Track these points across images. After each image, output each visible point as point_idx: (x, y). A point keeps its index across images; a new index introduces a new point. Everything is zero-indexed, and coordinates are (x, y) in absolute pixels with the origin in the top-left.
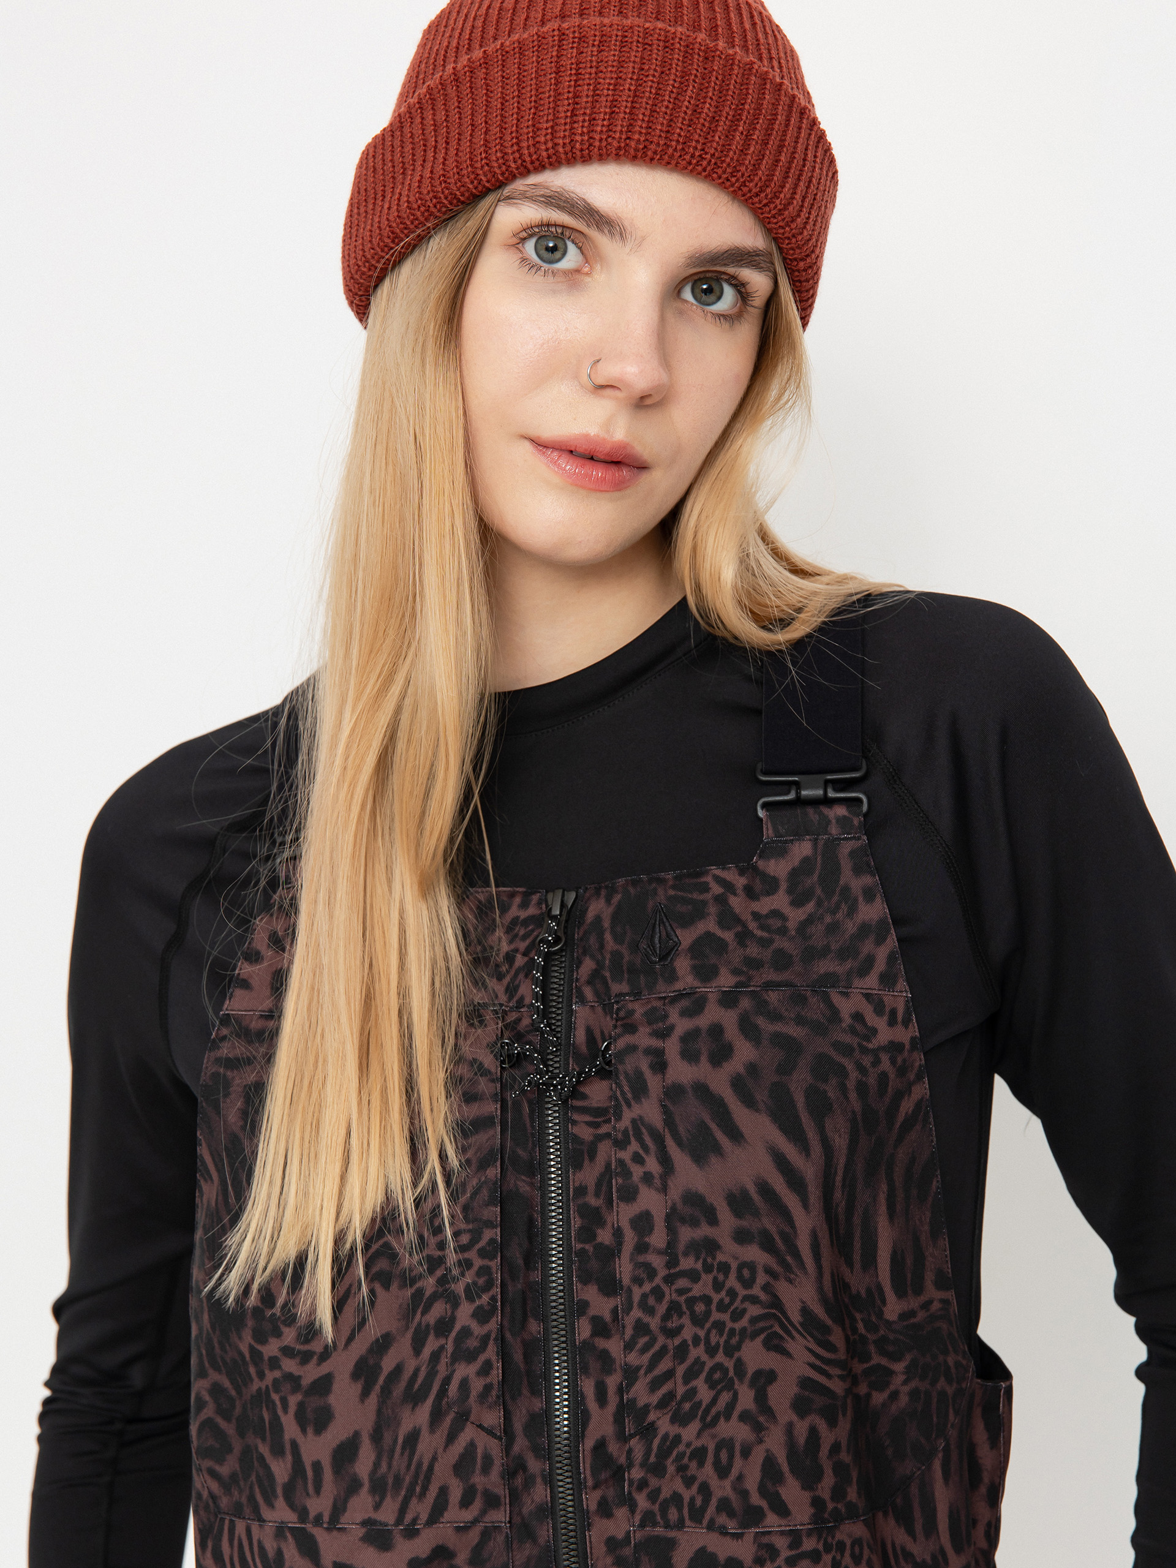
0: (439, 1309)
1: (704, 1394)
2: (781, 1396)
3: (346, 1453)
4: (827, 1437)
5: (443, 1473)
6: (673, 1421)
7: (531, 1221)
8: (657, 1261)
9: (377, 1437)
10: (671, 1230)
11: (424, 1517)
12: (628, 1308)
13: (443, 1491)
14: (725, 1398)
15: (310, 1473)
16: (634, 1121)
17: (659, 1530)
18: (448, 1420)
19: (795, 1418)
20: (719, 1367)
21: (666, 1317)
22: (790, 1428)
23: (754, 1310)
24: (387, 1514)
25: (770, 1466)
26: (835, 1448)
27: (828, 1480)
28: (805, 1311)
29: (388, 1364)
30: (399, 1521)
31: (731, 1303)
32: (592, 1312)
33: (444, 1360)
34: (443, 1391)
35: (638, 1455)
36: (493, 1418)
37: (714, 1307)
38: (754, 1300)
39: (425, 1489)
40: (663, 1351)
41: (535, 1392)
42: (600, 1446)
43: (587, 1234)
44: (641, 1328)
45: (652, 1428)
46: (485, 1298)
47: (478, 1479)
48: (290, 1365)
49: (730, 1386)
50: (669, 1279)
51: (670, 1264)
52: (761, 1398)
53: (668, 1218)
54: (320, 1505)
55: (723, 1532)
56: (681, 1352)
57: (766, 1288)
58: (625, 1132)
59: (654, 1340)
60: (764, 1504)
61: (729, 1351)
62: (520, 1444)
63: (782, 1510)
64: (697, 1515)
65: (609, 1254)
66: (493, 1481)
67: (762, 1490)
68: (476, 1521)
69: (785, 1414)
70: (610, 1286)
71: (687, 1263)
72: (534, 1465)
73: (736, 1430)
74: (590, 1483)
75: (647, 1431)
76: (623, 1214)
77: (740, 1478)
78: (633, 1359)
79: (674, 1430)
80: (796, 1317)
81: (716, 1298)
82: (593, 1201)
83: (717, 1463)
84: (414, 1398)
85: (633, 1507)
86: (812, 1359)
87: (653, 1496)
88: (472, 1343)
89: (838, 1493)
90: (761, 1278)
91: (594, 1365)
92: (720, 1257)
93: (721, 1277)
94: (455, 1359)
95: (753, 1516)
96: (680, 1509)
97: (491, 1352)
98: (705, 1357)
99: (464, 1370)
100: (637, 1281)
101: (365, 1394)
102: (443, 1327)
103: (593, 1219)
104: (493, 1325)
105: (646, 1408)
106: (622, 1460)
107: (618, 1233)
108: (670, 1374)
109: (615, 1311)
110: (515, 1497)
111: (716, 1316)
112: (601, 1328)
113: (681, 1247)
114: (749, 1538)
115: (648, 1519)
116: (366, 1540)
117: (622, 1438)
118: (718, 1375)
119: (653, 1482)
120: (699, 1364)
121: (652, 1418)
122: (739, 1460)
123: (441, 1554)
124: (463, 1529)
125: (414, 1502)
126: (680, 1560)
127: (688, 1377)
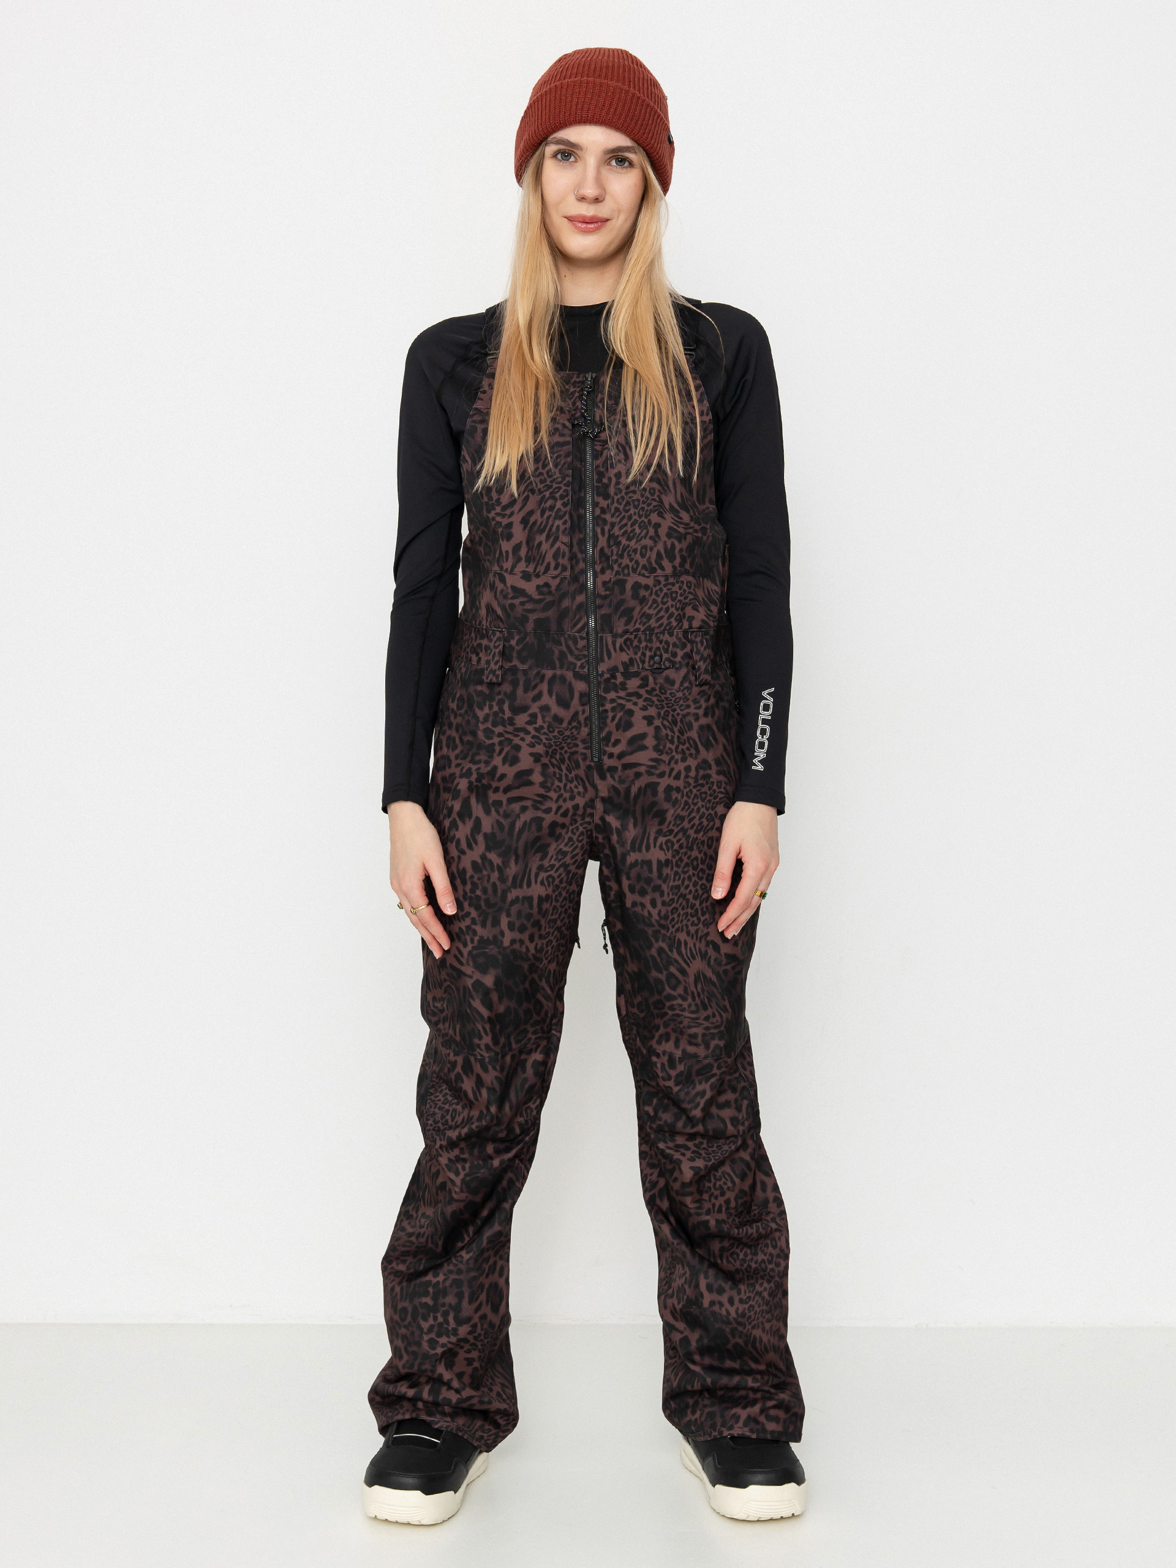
0: (550, 503)
1: (638, 531)
2: (663, 531)
3: (517, 548)
4: (678, 546)
5: (549, 558)
6: (627, 540)
7: (581, 477)
9: (528, 543)
11: (542, 571)
12: (613, 503)
13: (549, 564)
14: (644, 532)
15: (504, 554)
17: (621, 577)
18: (551, 540)
19: (667, 539)
20: (642, 522)
21: (625, 506)
22: (665, 542)
23: (655, 503)
24: (530, 569)
25: (659, 554)
26: (681, 550)
27: (678, 560)
28: (670, 505)
29: (532, 520)
30: (535, 571)
32: (601, 505)
33: (551, 519)
34: (550, 529)
35: (615, 552)
36: (566, 539)
37: (641, 502)
38: (655, 500)
39: (543, 561)
40: (624, 517)
41: (581, 532)
42: (602, 550)
43: (599, 481)
44: (617, 509)
45: (620, 543)
46: (566, 499)
47: (561, 561)
49: (646, 528)
52: (656, 532)
54: (507, 565)
55: (644, 575)
56: (630, 518)
57: (658, 496)
59: (621, 513)
60: (657, 567)
61: (646, 517)
62: (576, 548)
63: (663, 568)
64: (634, 570)
65: (607, 486)
66: (565, 561)
67: (656, 562)
68: (559, 574)
69: (664, 538)
70: (606, 496)
72: (580, 556)
73: (648, 542)
74: (598, 562)
75: (618, 544)
76: (612, 473)
77: (649, 558)
78: (614, 520)
79: (627, 543)
80: (667, 507)
82: (602, 469)
83: (641, 554)
84: (541, 531)
85: (612, 569)
86: (673, 521)
87: (620, 565)
88: (561, 513)
89: (682, 565)
90: (657, 493)
91: (600, 522)
94: (555, 518)
95: (653, 570)
96: (628, 570)
97: (567, 517)
98: (638, 519)
99: (558, 522)
100: (616, 494)
101: (525, 528)
102: (552, 508)
103: (601, 475)
104: (568, 508)
105: (618, 536)
106: (610, 554)
107: (610, 479)
108: (626, 525)
109: (608, 505)
110: (572, 567)
111: (642, 505)
112: (603, 511)
114: (652, 577)
115: (617, 573)
116: (522, 577)
117: (609, 546)
118: (642, 524)
119: (620, 561)
120: (635, 522)
121: (620, 539)
122: (649, 552)
123: (547, 585)
124: (554, 578)
125: (539, 566)
126: (628, 586)
127: (632, 525)
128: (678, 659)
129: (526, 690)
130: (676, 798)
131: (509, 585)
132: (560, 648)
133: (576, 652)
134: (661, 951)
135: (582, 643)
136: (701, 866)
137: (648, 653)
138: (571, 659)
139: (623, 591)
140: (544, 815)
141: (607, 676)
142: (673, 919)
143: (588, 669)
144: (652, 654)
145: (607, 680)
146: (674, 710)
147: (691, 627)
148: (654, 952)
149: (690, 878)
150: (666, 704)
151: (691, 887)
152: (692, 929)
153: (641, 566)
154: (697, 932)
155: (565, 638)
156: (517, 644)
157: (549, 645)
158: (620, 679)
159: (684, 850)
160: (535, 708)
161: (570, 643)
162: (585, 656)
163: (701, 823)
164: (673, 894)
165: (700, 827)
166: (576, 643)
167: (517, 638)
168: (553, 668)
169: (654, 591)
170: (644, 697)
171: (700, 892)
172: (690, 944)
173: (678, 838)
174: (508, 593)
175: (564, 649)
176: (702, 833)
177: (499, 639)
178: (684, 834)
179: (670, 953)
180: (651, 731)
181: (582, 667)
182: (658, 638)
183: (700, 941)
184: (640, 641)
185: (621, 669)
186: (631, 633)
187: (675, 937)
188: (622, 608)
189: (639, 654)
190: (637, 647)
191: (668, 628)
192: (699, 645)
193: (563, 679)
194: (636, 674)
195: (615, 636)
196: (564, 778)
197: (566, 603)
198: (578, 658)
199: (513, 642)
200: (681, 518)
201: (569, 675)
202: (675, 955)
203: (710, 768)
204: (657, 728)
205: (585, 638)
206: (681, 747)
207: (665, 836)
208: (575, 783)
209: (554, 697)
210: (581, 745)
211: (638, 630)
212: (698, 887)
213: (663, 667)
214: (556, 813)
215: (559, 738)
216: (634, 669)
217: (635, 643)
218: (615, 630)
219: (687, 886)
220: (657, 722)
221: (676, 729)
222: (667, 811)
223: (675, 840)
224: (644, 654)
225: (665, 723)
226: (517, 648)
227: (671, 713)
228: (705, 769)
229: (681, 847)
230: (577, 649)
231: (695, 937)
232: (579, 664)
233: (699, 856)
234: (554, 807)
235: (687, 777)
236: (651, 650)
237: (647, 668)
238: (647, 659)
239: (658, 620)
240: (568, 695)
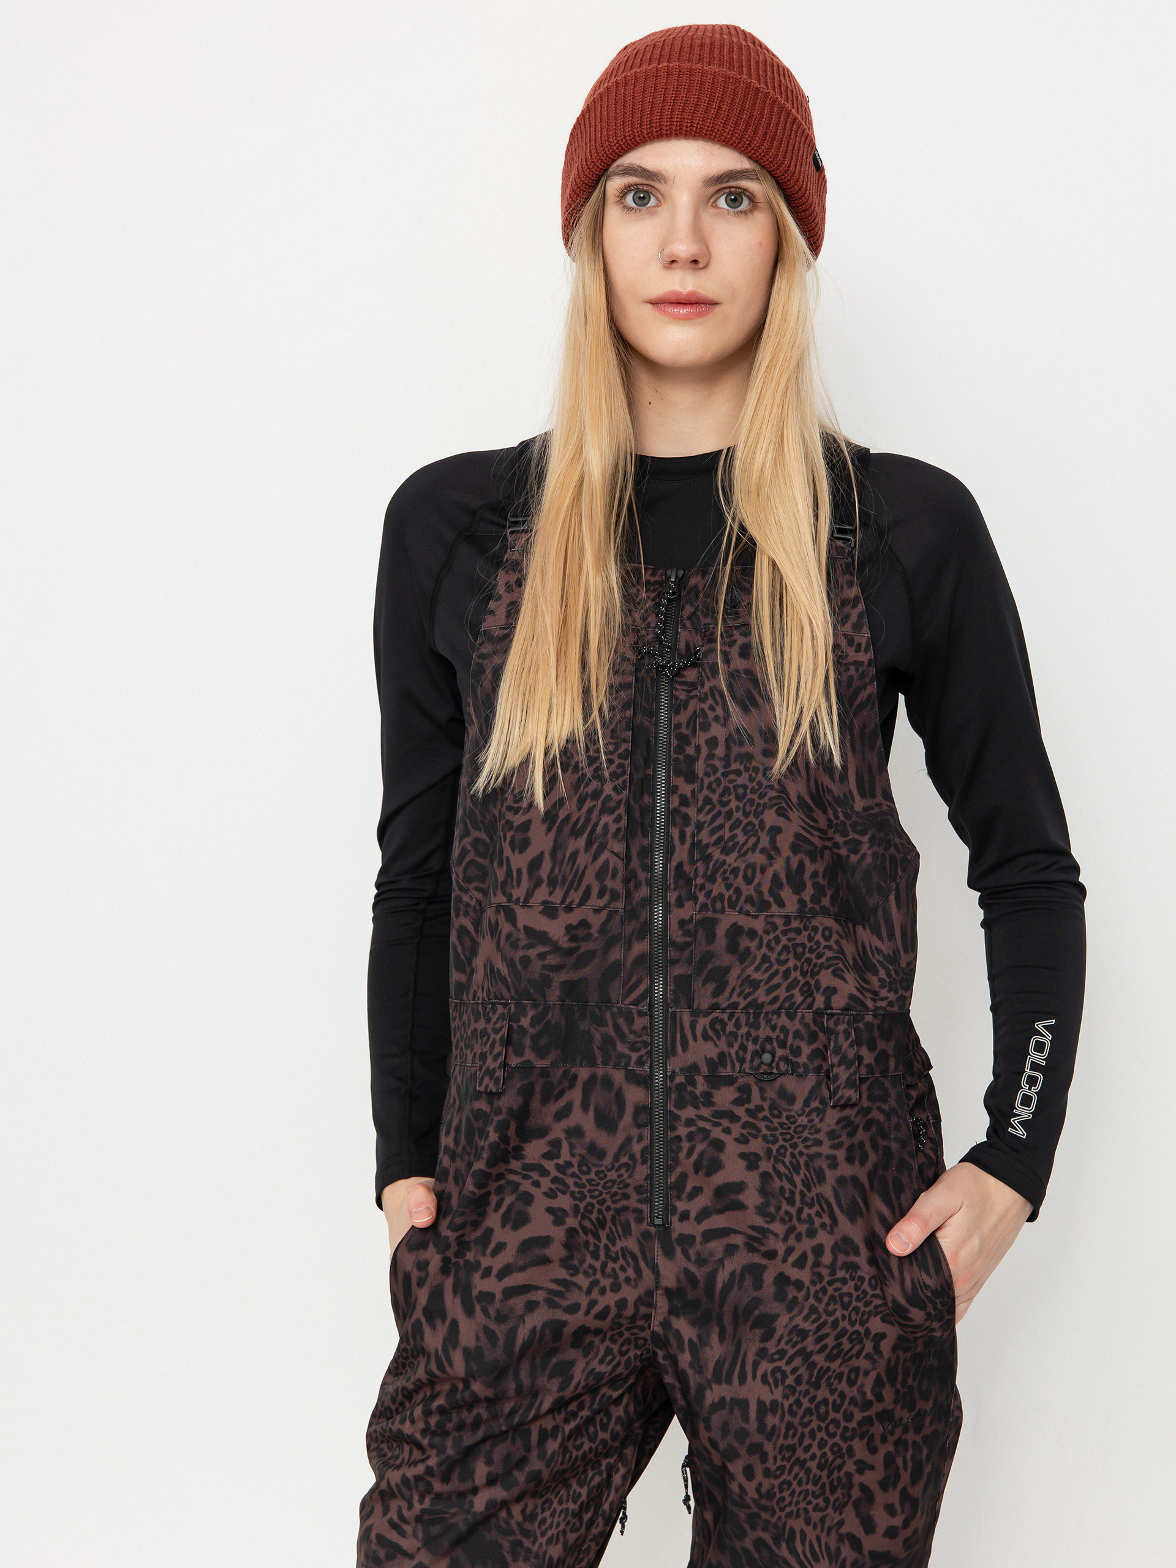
0: (594, 784)
1: (741, 838)
2: (784, 841)
3: (535, 864)
4: (810, 868)
5: (589, 878)
6: (722, 852)
7: (649, 742)
8: (718, 763)
9: (553, 854)
10: (728, 748)
11: (577, 901)
12: (701, 790)
13: (588, 889)
14: (752, 840)
15: (515, 875)
16: (711, 688)
17: (710, 914)
18: (595, 847)
19: (791, 854)
20: (750, 823)
21: (722, 795)
22: (788, 859)
24: (556, 898)
25: (775, 878)
26: (815, 874)
27: (808, 893)
28: (800, 798)
29: (562, 815)
30: (563, 902)
31: (759, 789)
32: (680, 791)
33: (595, 813)
34: (593, 831)
35: (701, 871)
36: (619, 847)
37: (749, 791)
39: (579, 885)
40: (719, 813)
41: (645, 835)
42: (680, 866)
43: (680, 750)
44: (707, 801)
45: (710, 856)
46: (621, 780)
47: (609, 883)
48: (509, 816)
49: (755, 834)
50: (725, 775)
51: (726, 766)
52: (773, 841)
53: (727, 741)
54: (519, 893)
55: (748, 914)
56: (729, 815)
58: (706, 694)
59: (714, 807)
60: (771, 900)
61: (756, 816)
62: (635, 863)
63: (781, 903)
64: (733, 905)
65: (691, 760)
66: (616, 884)
67: (771, 892)
68: (605, 906)
69: (786, 851)
70: (691, 777)
71: (735, 766)
72: (642, 875)
73: (758, 858)
74: (672, 887)
75: (707, 858)
76: (702, 738)
77: (759, 884)
78: (702, 817)
79: (723, 857)
80: (794, 800)
81: (750, 786)
82: (684, 731)
83: (745, 877)
84: (576, 833)
85: (696, 899)
86: (803, 824)
87: (708, 895)
88: (612, 804)
89: (815, 899)
91: (678, 820)
92: (754, 764)
93: (754, 775)
94: (602, 812)
95: (764, 906)
96: (723, 902)
97: (622, 810)
98: (742, 818)
99: (606, 819)
100: (707, 774)
101: (549, 830)
102: (596, 795)
103: (684, 740)
104: (625, 793)
105: (707, 846)
106: (692, 875)
107: (698, 749)
108: (722, 826)
109: (693, 792)
110: (628, 895)
111: (749, 796)
112: (684, 801)
113: (732, 757)
114: (762, 918)
115: (704, 907)
116: (543, 912)
117: (693, 862)
118: (749, 828)
119: (708, 887)
120: (739, 822)
121: (710, 850)
122: (758, 875)
123: (584, 924)
124: (597, 911)
125: (572, 891)
126: (721, 930)
127: (732, 829)
128: (803, 1059)
129: (545, 1101)
130: (795, 1298)
131: (520, 925)
132: (603, 1029)
133: (631, 1037)
134: (759, 1543)
135: (640, 1023)
136: (832, 1415)
137: (751, 1047)
138: (621, 1048)
139: (711, 938)
140: (566, 1317)
141: (680, 1079)
142: (782, 1499)
143: (651, 1067)
144: (758, 1047)
145: (681, 1088)
146: (795, 1145)
147: (828, 1006)
148: (748, 1543)
149: (812, 1434)
150: (781, 1134)
151: (815, 1449)
152: (816, 1516)
153: (743, 897)
154: (823, 1520)
155: (612, 1014)
156: (532, 1025)
157: (585, 1025)
158: (701, 1086)
159: (803, 1387)
160: (557, 1131)
161: (621, 1021)
162: (645, 1044)
163: (838, 1345)
164: (782, 1460)
165: (835, 1351)
166: (630, 1020)
167: (531, 1013)
168: (592, 1063)
169: (765, 942)
170: (743, 1121)
171: (830, 1457)
172: (811, 1534)
173: (793, 1365)
174: (518, 940)
175: (610, 1030)
176: (839, 1361)
177: (502, 1017)
178: (805, 1360)
179: (774, 1548)
180: (752, 1179)
181: (640, 1062)
182: (768, 1021)
183: (828, 1534)
184: (738, 1025)
185: (705, 1070)
186: (724, 1010)
187: (785, 1524)
188: (710, 966)
189: (736, 1046)
190: (734, 1035)
191: (787, 1005)
192: (841, 1038)
193: (607, 1082)
194: (730, 1081)
195: (696, 1013)
196: (602, 1253)
197: (616, 954)
198: (634, 1048)
199: (525, 1022)
200: (816, 821)
201: (618, 1076)
202: (784, 1552)
203: (857, 1253)
204: (765, 1177)
205: (646, 1014)
206: (807, 1211)
207: (772, 1360)
208: (621, 1261)
209: (591, 1114)
210: (634, 1197)
211: (735, 1006)
212: (827, 1449)
213: (775, 1071)
214: (587, 1313)
215: (598, 1184)
216: (724, 1072)
217: (730, 1027)
218: (696, 1003)
219: (807, 1449)
220: (765, 1166)
221: (798, 1179)
222: (775, 1317)
223: (788, 1369)
224: (744, 1048)
225: (780, 1167)
226: (532, 1031)
227: (790, 1150)
228: (847, 1253)
229: (798, 1380)
230: (634, 1032)
231: (819, 1526)
232: (635, 1056)
233: (831, 1399)
234: (584, 1302)
235: (817, 1264)
236: (755, 1041)
237: (748, 1071)
238: (748, 1057)
239: (769, 992)
240: (614, 1108)
